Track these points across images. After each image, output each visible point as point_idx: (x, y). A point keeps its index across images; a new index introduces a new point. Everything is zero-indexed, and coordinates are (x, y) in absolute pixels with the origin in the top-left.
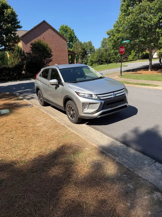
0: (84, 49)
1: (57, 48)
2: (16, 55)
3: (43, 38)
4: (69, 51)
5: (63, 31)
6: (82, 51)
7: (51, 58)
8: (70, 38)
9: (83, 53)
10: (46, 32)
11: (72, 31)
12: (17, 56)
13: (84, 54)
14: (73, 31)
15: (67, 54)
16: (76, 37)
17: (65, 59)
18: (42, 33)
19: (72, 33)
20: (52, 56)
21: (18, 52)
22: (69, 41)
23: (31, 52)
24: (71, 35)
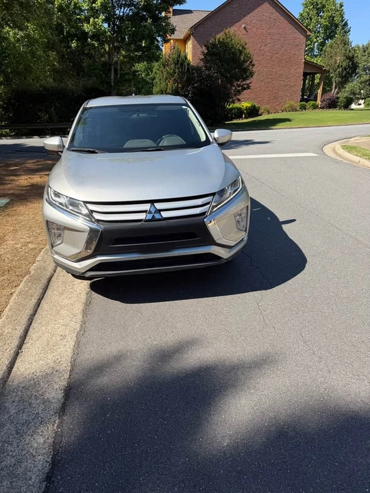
0: (351, 59)
1: (275, 56)
2: (172, 71)
3: (245, 28)
4: (307, 63)
5: (311, 7)
6: (344, 64)
7: (248, 82)
8: (326, 28)
9: (345, 69)
10: (256, 11)
11: (338, 6)
12: (172, 75)
13: (348, 73)
14: (341, 6)
15: (301, 71)
16: (346, 24)
17: (293, 84)
18: (245, 16)
19: (338, 13)
20: (252, 74)
21: (176, 64)
22: (322, 35)
23: (202, 64)
24: (332, 17)
